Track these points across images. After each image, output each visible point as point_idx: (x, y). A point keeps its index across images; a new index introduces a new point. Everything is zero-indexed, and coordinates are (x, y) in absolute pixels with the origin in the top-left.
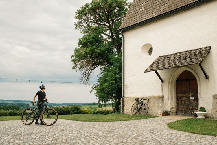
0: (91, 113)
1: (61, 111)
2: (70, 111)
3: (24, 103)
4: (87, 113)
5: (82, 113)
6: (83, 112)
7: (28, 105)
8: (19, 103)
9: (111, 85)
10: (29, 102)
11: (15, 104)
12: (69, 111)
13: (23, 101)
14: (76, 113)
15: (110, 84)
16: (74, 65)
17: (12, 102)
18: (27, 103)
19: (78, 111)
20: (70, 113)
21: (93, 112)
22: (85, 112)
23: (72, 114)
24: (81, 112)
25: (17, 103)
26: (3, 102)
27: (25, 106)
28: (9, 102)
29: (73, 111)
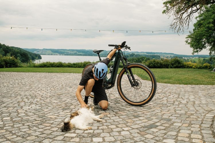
0: (197, 67)
1: (158, 64)
2: (169, 65)
3: (156, 54)
4: (191, 67)
5: (185, 68)
6: (185, 65)
7: (159, 56)
8: (151, 54)
9: (207, 31)
10: (160, 54)
11: (147, 56)
12: (167, 64)
13: (155, 53)
14: (177, 67)
15: (206, 29)
16: (165, 8)
17: (145, 54)
18: (158, 54)
19: (179, 65)
20: (169, 67)
21: (199, 66)
22: (188, 66)
23: (171, 68)
24: (183, 65)
25: (150, 54)
26: (138, 54)
27: (157, 57)
28: (143, 54)
29: (173, 65)
